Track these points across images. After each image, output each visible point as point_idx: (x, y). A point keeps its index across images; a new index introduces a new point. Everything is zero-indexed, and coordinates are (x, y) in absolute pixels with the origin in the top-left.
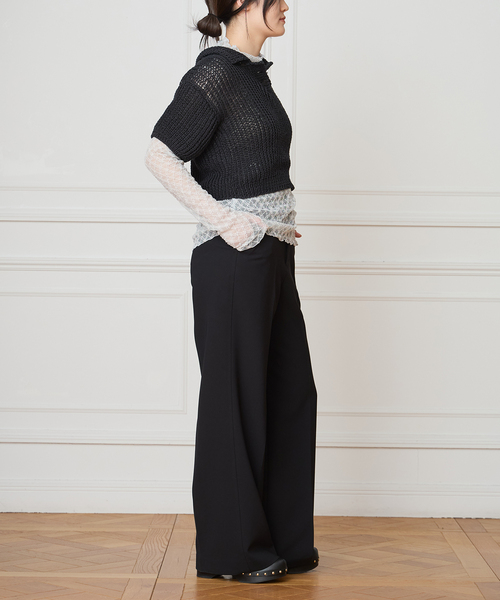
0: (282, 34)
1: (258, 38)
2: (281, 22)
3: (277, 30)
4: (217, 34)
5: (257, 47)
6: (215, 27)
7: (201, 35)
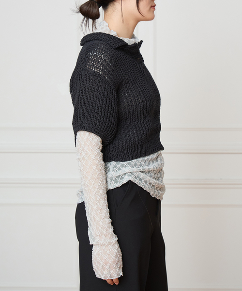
0: (152, 19)
1: (132, 22)
2: (152, 9)
3: (148, 16)
4: (96, 17)
5: (131, 29)
6: (95, 11)
7: (82, 17)
